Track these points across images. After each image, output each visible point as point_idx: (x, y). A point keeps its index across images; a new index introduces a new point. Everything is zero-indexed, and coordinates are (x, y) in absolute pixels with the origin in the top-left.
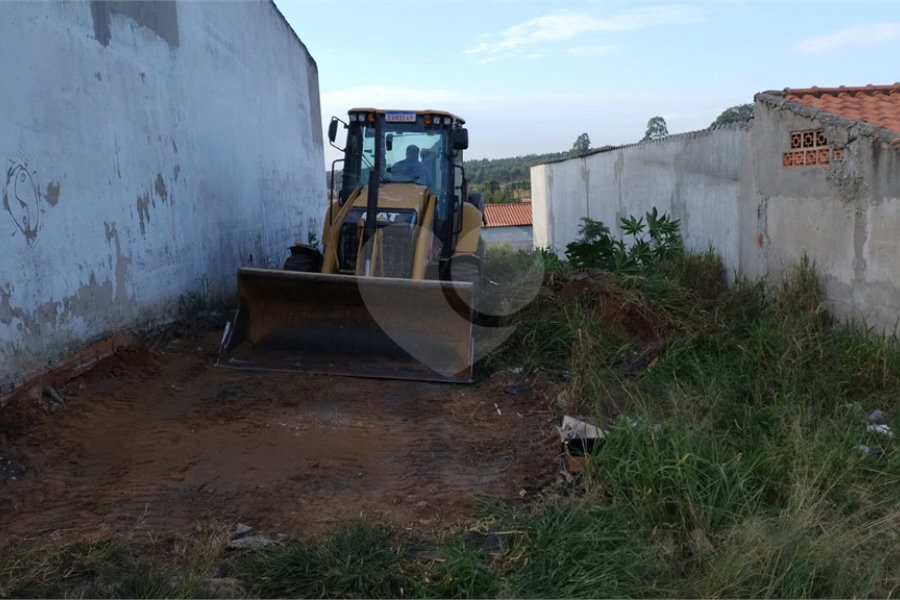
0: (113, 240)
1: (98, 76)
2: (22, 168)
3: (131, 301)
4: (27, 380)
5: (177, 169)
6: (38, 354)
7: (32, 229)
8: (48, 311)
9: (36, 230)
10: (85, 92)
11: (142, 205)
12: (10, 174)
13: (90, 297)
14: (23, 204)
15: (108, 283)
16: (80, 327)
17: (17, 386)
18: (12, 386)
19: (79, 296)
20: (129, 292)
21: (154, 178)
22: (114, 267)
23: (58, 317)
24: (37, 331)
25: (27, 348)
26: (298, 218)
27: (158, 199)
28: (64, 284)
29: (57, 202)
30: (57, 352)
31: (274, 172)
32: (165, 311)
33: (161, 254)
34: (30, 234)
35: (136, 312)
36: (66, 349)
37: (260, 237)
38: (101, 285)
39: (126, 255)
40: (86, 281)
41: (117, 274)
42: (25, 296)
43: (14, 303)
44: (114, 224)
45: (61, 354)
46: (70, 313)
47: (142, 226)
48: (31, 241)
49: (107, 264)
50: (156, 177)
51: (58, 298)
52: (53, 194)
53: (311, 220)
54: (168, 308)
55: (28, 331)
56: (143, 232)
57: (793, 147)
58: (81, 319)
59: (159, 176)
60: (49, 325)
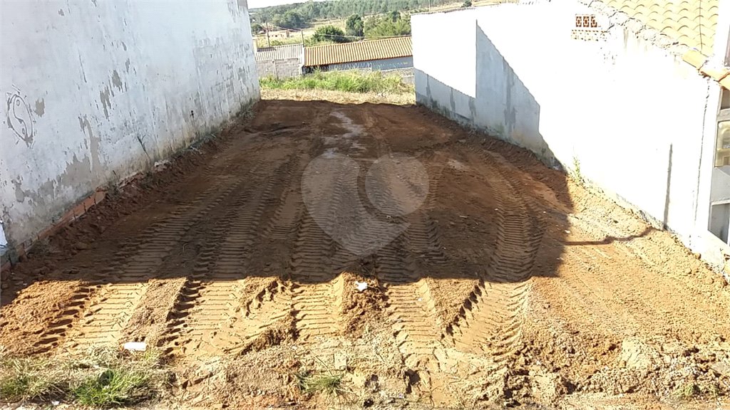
0: (86, 128)
1: (61, 13)
2: (17, 96)
3: (103, 167)
4: (40, 235)
5: (128, 63)
6: (44, 217)
7: (29, 136)
8: (47, 188)
9: (32, 136)
10: (53, 27)
11: (104, 97)
12: (9, 103)
13: (75, 171)
14: (21, 121)
15: (86, 159)
16: (70, 193)
17: (34, 240)
18: (31, 240)
19: (67, 173)
20: (102, 161)
21: (111, 75)
22: (89, 147)
23: (54, 190)
24: (42, 202)
25: (37, 215)
26: (229, 72)
27: (115, 89)
28: (56, 166)
29: (43, 113)
30: (57, 213)
31: (205, 41)
32: (129, 168)
33: (122, 129)
34: (28, 140)
35: (108, 174)
36: (63, 209)
37: (198, 94)
38: (81, 161)
39: (97, 136)
40: (71, 161)
41: (91, 151)
42: (31, 182)
43: (23, 189)
44: (85, 117)
45: (59, 214)
46: (62, 186)
47: (106, 111)
48: (29, 144)
49: (84, 146)
50: (112, 73)
51: (53, 177)
52: (40, 109)
53: (240, 70)
54: (131, 165)
55: (36, 204)
56: (107, 116)
57: (577, 26)
58: (71, 187)
59: (115, 71)
60: (49, 196)
